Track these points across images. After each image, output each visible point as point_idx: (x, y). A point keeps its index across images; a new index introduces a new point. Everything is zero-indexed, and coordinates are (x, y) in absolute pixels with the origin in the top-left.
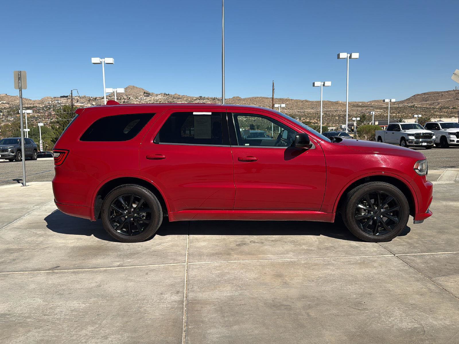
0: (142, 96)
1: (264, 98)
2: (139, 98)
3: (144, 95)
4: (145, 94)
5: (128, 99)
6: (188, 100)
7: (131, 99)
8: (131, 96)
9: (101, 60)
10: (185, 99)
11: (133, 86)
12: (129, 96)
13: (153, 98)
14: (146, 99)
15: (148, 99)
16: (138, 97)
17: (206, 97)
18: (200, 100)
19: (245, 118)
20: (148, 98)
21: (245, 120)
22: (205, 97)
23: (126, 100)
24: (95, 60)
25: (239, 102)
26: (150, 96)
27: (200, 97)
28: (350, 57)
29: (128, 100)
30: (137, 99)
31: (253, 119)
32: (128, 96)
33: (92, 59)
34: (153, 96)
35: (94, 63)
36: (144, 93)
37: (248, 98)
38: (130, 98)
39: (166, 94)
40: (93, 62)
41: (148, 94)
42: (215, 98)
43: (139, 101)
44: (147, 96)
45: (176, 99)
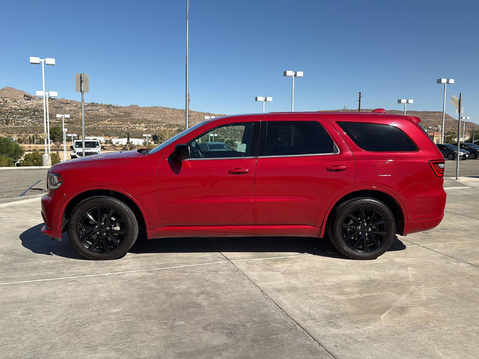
0: (22, 100)
1: (165, 108)
2: (18, 102)
3: (24, 98)
4: (26, 98)
5: (4, 102)
6: (79, 106)
7: (8, 102)
8: (8, 99)
9: (41, 60)
10: (74, 105)
11: (11, 88)
12: (6, 99)
13: (35, 102)
14: (27, 103)
15: (30, 103)
16: (16, 100)
17: (100, 103)
18: (92, 106)
19: (146, 128)
20: (29, 101)
21: (145, 131)
22: (97, 104)
23: (2, 103)
24: (34, 59)
25: (137, 111)
26: (32, 100)
27: (92, 103)
28: (295, 75)
29: (4, 104)
30: (15, 103)
31: (154, 129)
32: (4, 98)
33: (31, 58)
34: (35, 100)
35: (32, 63)
36: (25, 96)
37: (147, 108)
38: (6, 101)
39: (51, 98)
40: (31, 61)
41: (29, 97)
42: (109, 105)
43: (18, 105)
44: (28, 100)
45: (64, 105)
